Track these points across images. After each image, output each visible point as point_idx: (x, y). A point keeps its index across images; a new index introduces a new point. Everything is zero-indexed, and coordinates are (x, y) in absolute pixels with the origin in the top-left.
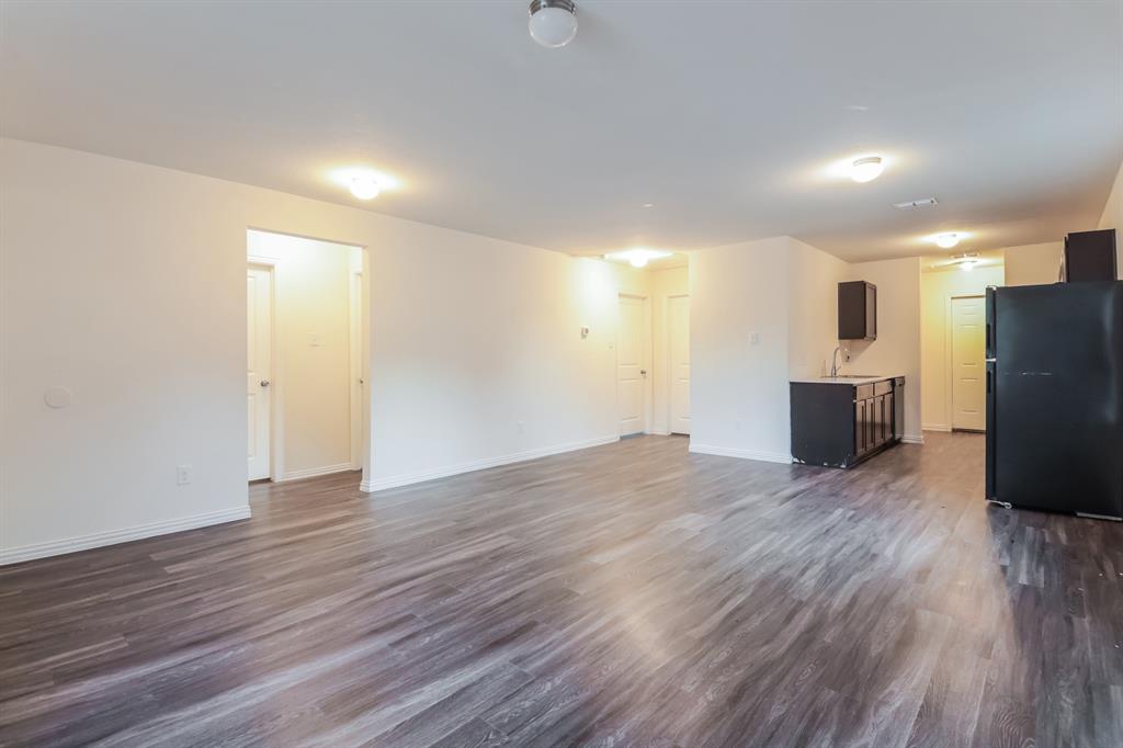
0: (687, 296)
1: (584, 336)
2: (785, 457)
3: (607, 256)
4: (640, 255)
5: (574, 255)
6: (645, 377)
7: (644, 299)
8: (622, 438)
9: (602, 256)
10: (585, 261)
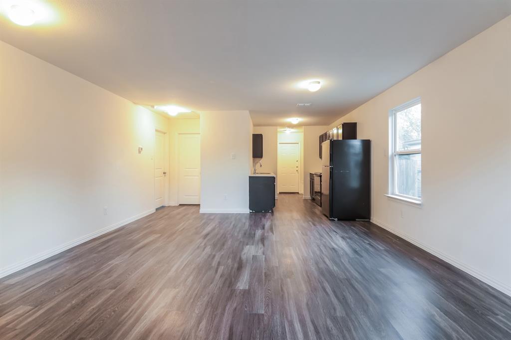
0: (199, 134)
1: (140, 152)
2: (247, 211)
3: (155, 107)
4: (173, 109)
5: (135, 103)
6: (165, 175)
7: (165, 133)
8: (157, 209)
9: (153, 107)
10: (141, 108)
